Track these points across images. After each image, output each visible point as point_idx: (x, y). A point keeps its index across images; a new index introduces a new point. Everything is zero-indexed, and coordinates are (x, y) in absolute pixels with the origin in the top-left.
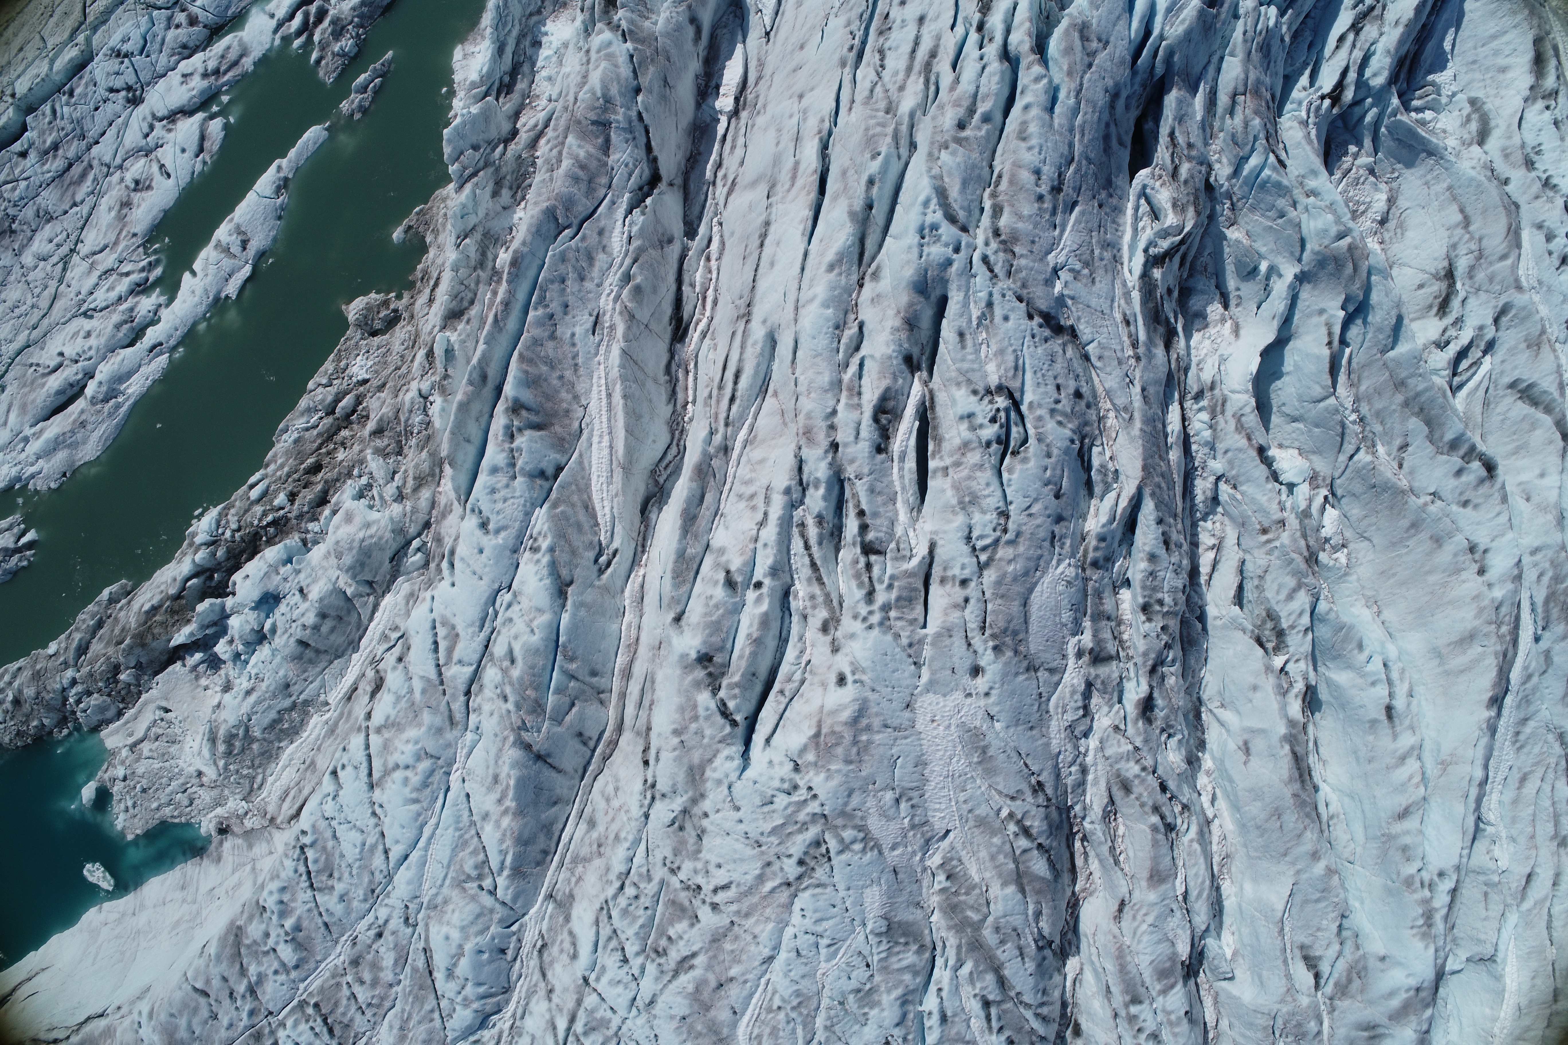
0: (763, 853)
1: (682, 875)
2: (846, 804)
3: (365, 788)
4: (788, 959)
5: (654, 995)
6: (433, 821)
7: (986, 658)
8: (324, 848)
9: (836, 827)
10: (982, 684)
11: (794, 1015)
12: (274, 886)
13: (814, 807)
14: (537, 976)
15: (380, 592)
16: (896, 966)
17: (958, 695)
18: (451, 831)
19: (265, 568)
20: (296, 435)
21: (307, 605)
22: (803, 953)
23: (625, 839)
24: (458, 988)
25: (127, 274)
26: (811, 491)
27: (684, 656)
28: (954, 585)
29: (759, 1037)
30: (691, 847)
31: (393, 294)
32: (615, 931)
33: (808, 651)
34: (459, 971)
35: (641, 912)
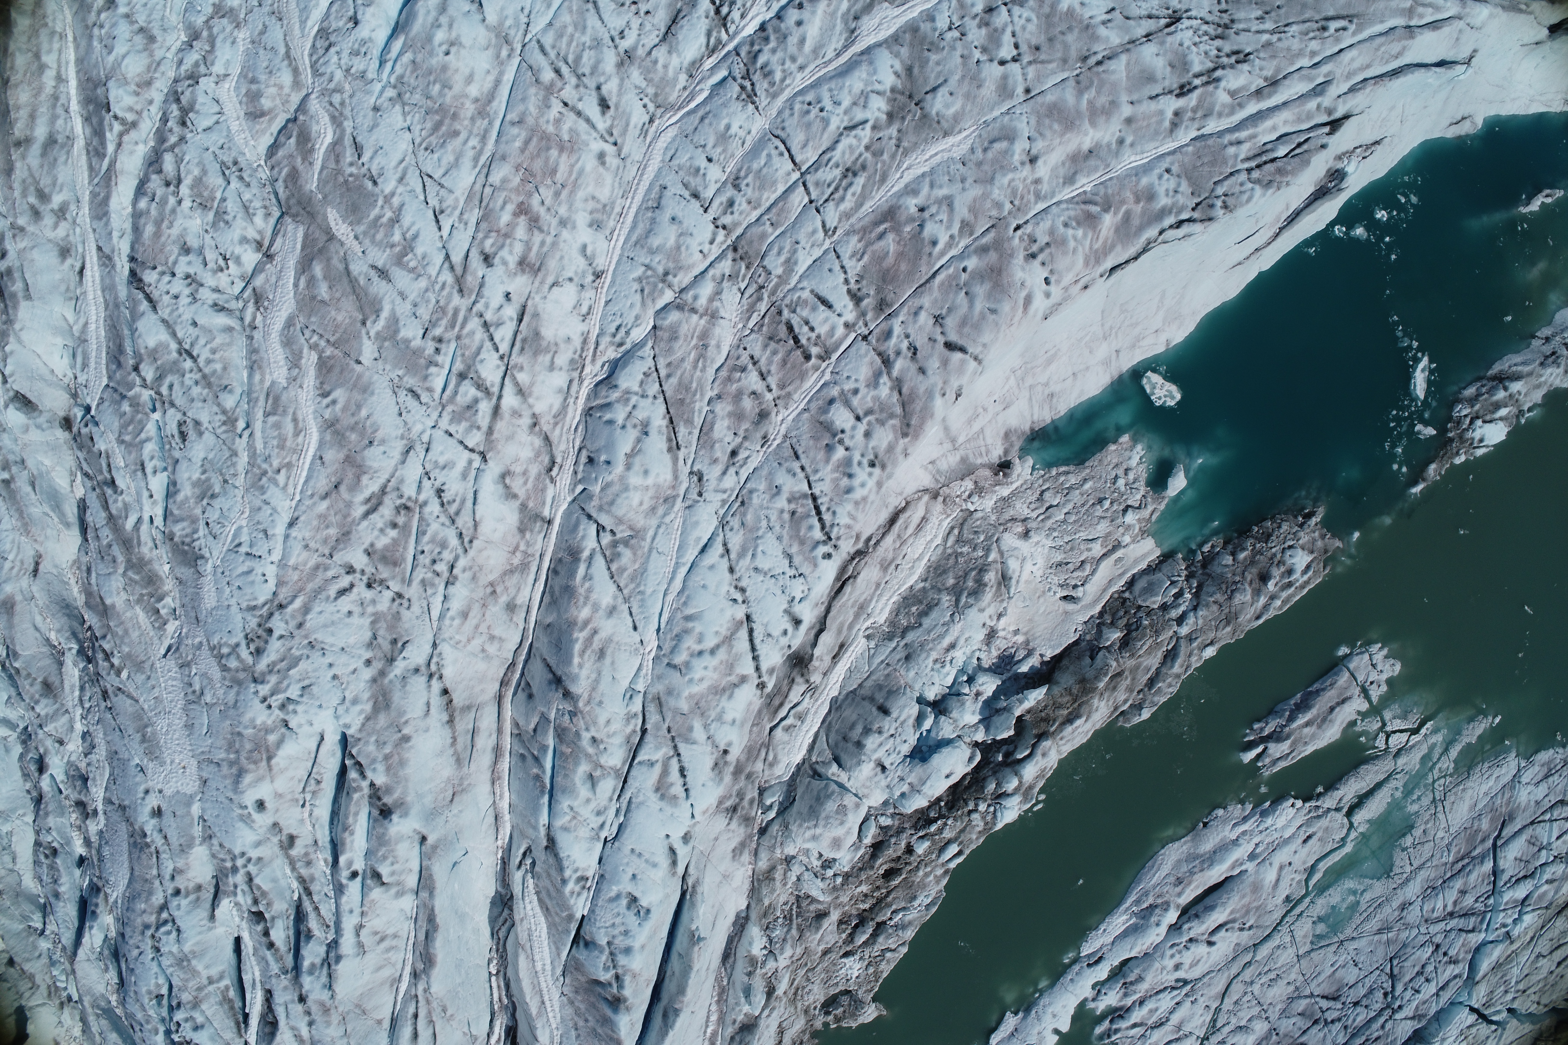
0: (306, 637)
1: (388, 595)
2: (238, 694)
3: (754, 617)
4: (274, 527)
5: (403, 462)
6: (670, 597)
7: (151, 826)
8: (802, 542)
9: (244, 670)
10: (153, 801)
11: (265, 466)
12: (858, 494)
13: (264, 689)
14: (555, 436)
15: (806, 765)
16: (185, 524)
17: (168, 792)
18: (649, 591)
19: (926, 789)
20: (916, 903)
21: (875, 757)
22: (261, 535)
23: (453, 619)
24: (635, 413)
25: (1135, 1025)
26: (318, 961)
27: (405, 815)
28: (186, 888)
29: (297, 434)
30: (382, 625)
31: (833, 1026)
32: (453, 522)
33: (306, 815)
34: (633, 434)
35: (426, 549)
